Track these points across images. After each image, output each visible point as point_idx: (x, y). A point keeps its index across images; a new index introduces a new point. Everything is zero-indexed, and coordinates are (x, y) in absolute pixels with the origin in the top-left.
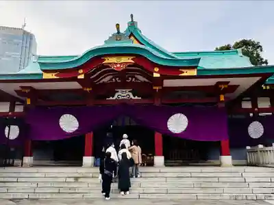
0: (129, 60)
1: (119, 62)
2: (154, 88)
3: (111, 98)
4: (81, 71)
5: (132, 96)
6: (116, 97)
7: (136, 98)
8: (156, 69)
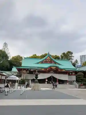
0: (55, 67)
1: (53, 68)
3: (50, 72)
5: (53, 72)
8: (59, 69)
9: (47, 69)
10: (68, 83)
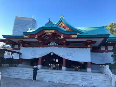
0: (53, 31)
1: (49, 32)
2: (63, 42)
3: (49, 45)
4: (36, 35)
5: (56, 44)
6: (50, 44)
7: (57, 45)
8: (62, 35)
9: (34, 35)
10: (89, 70)
